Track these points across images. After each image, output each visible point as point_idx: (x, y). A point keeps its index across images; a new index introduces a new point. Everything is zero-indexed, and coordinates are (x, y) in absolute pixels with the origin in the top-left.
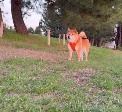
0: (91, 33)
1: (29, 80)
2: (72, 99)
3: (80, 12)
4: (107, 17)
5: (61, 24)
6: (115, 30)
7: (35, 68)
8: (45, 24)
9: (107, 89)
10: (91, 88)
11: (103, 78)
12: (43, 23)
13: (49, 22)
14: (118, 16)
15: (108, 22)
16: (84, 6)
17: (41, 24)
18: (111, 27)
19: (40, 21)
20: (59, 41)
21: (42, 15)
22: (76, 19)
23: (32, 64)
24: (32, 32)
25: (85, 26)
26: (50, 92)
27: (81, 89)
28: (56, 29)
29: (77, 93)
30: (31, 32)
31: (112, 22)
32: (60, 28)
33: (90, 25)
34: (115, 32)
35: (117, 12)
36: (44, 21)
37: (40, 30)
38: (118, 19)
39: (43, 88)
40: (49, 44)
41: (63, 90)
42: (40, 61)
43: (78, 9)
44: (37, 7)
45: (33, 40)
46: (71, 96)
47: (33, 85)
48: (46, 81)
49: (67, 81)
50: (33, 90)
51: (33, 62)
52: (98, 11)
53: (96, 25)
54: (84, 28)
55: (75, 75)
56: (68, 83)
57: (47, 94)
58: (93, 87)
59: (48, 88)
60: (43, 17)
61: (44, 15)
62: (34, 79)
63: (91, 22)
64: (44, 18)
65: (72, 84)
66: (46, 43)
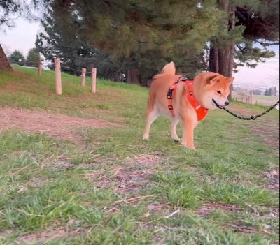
0: (153, 64)
1: (11, 194)
2: (107, 240)
3: (127, 19)
4: (186, 28)
5: (86, 43)
6: (205, 55)
7: (24, 158)
8: (49, 42)
9: (185, 206)
10: (151, 207)
11: (178, 179)
12: (45, 42)
13: (58, 39)
14: (210, 26)
15: (188, 40)
16: (134, 5)
17: (40, 44)
18: (196, 50)
19: (38, 36)
20: (84, 83)
21: (42, 22)
22: (119, 32)
23: (19, 147)
24: (20, 60)
25: (141, 47)
26: (59, 223)
27: (128, 210)
28: (75, 55)
29: (119, 222)
30: (17, 61)
31: (197, 40)
32: (85, 53)
33: (151, 46)
34: (205, 59)
35: (207, 18)
36: (47, 36)
37: (39, 57)
38: (209, 31)
39: (41, 214)
40: (60, 91)
41: (88, 217)
42: (37, 139)
43: (122, 11)
44: (27, 7)
45: (22, 83)
46: (104, 231)
47: (19, 207)
48: (48, 194)
49: (97, 192)
50: (18, 222)
51: (22, 144)
52: (167, 16)
53: (163, 46)
54: (137, 52)
55: (115, 174)
56: (100, 198)
57: (50, 228)
58: (156, 202)
59: (52, 215)
60: (44, 28)
61: (46, 22)
62: (21, 190)
63: (151, 40)
64: (46, 30)
65: (108, 199)
66: (53, 90)
